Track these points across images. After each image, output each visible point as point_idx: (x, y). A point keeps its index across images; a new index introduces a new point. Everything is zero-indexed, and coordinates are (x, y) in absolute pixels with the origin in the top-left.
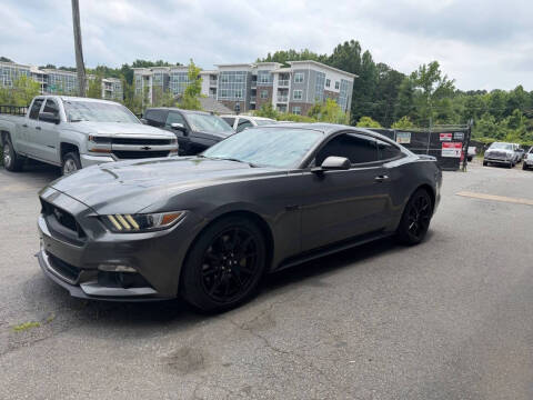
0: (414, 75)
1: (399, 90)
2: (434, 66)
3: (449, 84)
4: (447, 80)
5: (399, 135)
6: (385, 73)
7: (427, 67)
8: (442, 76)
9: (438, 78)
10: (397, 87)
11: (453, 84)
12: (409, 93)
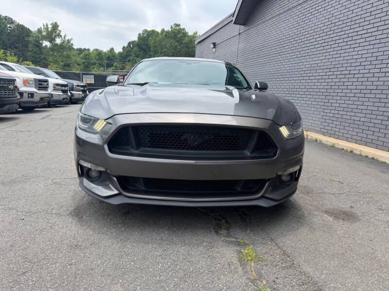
0: (39, 31)
1: (28, 41)
2: (55, 26)
3: (69, 41)
4: (67, 38)
5: (84, 76)
6: (12, 26)
7: (50, 26)
8: (62, 34)
9: (59, 35)
10: (27, 39)
11: (72, 42)
12: (38, 45)
